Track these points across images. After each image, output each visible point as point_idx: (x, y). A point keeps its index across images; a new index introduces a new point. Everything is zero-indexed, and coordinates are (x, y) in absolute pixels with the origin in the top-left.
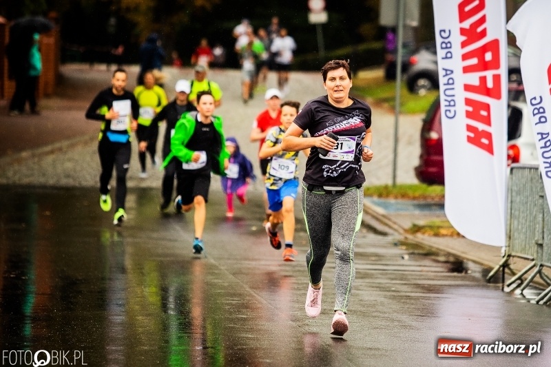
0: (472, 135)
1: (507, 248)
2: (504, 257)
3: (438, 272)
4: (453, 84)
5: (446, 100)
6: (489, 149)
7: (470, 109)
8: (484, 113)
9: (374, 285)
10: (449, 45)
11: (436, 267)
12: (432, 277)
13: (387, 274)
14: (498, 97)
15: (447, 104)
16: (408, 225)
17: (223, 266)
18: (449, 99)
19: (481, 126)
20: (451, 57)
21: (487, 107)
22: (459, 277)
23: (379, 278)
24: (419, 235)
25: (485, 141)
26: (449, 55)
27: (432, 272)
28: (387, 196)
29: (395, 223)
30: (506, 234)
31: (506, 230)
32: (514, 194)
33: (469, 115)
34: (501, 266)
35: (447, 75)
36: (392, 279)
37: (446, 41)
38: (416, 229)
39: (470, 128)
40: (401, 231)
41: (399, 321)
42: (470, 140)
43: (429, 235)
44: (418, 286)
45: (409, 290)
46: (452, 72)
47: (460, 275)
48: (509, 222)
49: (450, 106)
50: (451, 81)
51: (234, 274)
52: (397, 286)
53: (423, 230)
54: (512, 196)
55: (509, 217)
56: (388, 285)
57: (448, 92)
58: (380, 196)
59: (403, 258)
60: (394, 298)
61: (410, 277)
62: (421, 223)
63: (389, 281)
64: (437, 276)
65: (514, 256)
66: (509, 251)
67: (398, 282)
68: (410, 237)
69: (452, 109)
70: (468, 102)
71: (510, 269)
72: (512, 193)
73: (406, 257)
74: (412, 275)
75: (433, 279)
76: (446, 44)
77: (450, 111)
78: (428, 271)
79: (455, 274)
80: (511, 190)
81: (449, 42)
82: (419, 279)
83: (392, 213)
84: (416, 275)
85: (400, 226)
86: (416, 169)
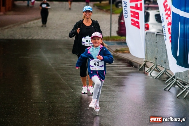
0: (133, 22)
2: (144, 62)
3: (123, 67)
5: (125, 12)
6: (138, 27)
7: (132, 14)
8: (137, 15)
11: (123, 65)
12: (121, 69)
14: (141, 10)
16: (114, 50)
19: (136, 20)
21: (138, 14)
24: (118, 53)
25: (137, 24)
27: (121, 67)
28: (108, 40)
29: (110, 49)
30: (145, 54)
32: (147, 41)
33: (132, 16)
34: (143, 65)
36: (108, 70)
38: (117, 51)
39: (132, 20)
40: (112, 52)
41: (109, 88)
42: (132, 24)
43: (121, 53)
44: (116, 72)
45: (113, 74)
46: (127, 3)
50: (126, 6)
53: (119, 51)
57: (125, 9)
58: (106, 40)
61: (114, 69)
62: (119, 49)
65: (147, 62)
66: (146, 60)
67: (110, 71)
68: (115, 53)
69: (126, 14)
70: (132, 12)
71: (146, 66)
77: (126, 15)
79: (129, 67)
82: (117, 70)
83: (110, 46)
84: (116, 68)
85: (112, 50)
86: (117, 32)
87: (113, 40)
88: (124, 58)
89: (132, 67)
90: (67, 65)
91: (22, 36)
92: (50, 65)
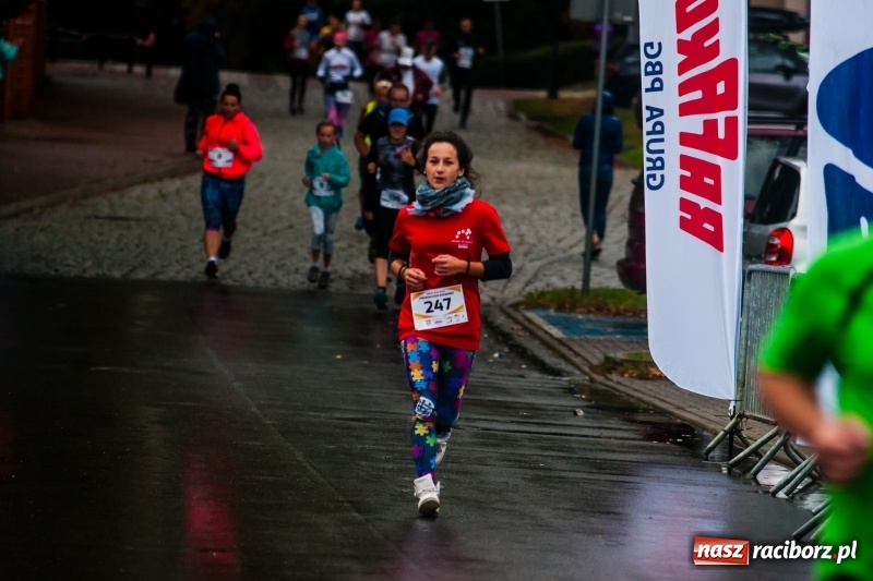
0: (688, 216)
1: (739, 403)
2: (732, 417)
3: (627, 439)
4: (662, 132)
5: (649, 160)
6: (716, 240)
7: (687, 174)
8: (709, 181)
9: (512, 458)
10: (657, 68)
11: (626, 430)
12: (614, 448)
13: (539, 439)
14: (732, 155)
15: (651, 164)
16: (596, 358)
18: (654, 156)
19: (704, 203)
20: (661, 89)
21: (715, 171)
22: (660, 448)
23: (524, 446)
24: (615, 377)
25: (708, 227)
26: (657, 85)
27: (616, 438)
28: (573, 309)
29: (577, 355)
30: (738, 380)
31: (738, 373)
32: (752, 314)
33: (684, 183)
34: (726, 432)
35: (652, 117)
36: (546, 449)
37: (654, 61)
38: (611, 365)
39: (685, 205)
40: (586, 369)
41: (533, 518)
42: (684, 224)
43: (631, 376)
44: (585, 461)
45: (568, 467)
46: (661, 112)
47: (662, 445)
48: (742, 361)
49: (655, 168)
50: (658, 128)
52: (549, 460)
53: (621, 369)
54: (748, 317)
55: (743, 353)
56: (535, 458)
57: (653, 146)
58: (560, 308)
59: (576, 414)
60: (537, 479)
61: (574, 445)
62: (620, 355)
63: (540, 452)
64: (622, 446)
65: (748, 417)
66: (741, 408)
67: (553, 453)
69: (658, 173)
70: (686, 162)
71: (741, 437)
72: (748, 312)
73: (581, 413)
74: (581, 442)
75: (614, 451)
76: (653, 66)
77: (654, 177)
78: (609, 438)
79: (655, 443)
80: (748, 307)
81: (659, 63)
82: (591, 450)
83: (576, 337)
84: (588, 443)
85: (585, 359)
86: (620, 264)
87: (600, 309)
88: (640, 400)
89: (675, 442)
90: (339, 415)
92: (254, 409)
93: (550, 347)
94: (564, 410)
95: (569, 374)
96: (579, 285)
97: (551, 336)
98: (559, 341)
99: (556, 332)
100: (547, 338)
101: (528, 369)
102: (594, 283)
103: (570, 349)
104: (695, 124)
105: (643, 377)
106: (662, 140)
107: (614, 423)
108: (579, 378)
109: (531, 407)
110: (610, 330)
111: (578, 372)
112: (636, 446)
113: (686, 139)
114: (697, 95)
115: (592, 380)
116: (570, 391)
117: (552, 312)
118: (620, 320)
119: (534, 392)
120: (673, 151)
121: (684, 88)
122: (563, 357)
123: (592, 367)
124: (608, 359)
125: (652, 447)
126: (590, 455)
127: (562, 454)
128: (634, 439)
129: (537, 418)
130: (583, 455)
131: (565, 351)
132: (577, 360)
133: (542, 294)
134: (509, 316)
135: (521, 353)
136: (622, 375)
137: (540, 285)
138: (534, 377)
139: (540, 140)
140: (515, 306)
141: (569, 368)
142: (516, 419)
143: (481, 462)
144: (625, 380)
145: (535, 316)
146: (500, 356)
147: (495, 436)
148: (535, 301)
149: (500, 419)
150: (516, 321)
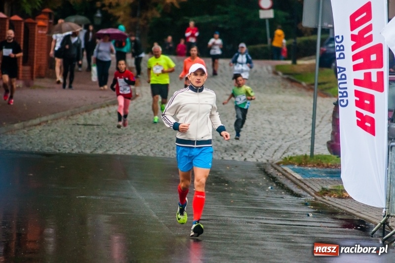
0: (360, 120)
1: (387, 209)
2: (384, 216)
3: (334, 227)
4: (345, 79)
5: (340, 92)
6: (372, 131)
7: (359, 99)
8: (368, 102)
9: (279, 237)
10: (342, 48)
11: (333, 223)
12: (327, 232)
13: (291, 228)
14: (381, 90)
15: (341, 95)
16: (318, 188)
17: (162, 220)
18: (342, 91)
19: (365, 113)
20: (344, 58)
21: (371, 98)
22: (350, 231)
24: (327, 197)
25: (368, 124)
26: (342, 56)
27: (328, 227)
28: (306, 165)
29: (309, 187)
30: (386, 198)
31: (386, 195)
32: (393, 167)
33: (357, 104)
34: (382, 224)
35: (341, 72)
36: (295, 233)
37: (340, 44)
38: (325, 192)
39: (359, 114)
40: (313, 194)
42: (358, 123)
43: (334, 197)
45: (306, 241)
46: (344, 69)
47: (350, 230)
49: (343, 96)
50: (343, 77)
51: (169, 227)
52: (297, 238)
53: (330, 193)
54: (391, 168)
56: (289, 237)
57: (342, 86)
58: (300, 165)
59: (308, 215)
60: (291, 247)
61: (309, 231)
62: (329, 187)
63: (292, 234)
64: (332, 231)
65: (392, 216)
66: (388, 212)
67: (298, 235)
68: (319, 198)
69: (345, 99)
70: (357, 93)
71: (389, 226)
72: (391, 165)
73: (311, 215)
74: (312, 229)
75: (327, 233)
76: (340, 47)
77: (343, 101)
78: (325, 227)
79: (347, 229)
80: (391, 163)
81: (342, 46)
82: (316, 233)
83: (308, 179)
84: (315, 229)
85: (312, 189)
86: (328, 143)
87: (319, 165)
88: (339, 208)
89: (357, 229)
91: (79, 147)
92: (155, 216)
93: (295, 184)
94: (302, 214)
95: (305, 196)
96: (309, 154)
97: (296, 178)
98: (300, 180)
99: (298, 176)
100: (294, 179)
101: (285, 194)
102: (316, 152)
103: (305, 184)
104: (360, 75)
105: (340, 197)
106: (346, 83)
107: (327, 219)
108: (310, 198)
109: (288, 213)
110: (324, 175)
111: (309, 195)
112: (338, 231)
113: (357, 82)
114: (361, 61)
115: (316, 199)
116: (306, 204)
117: (296, 167)
118: (328, 170)
119: (288, 205)
120: (351, 88)
121: (355, 58)
122: (302, 188)
123: (316, 193)
124: (323, 189)
125: (346, 231)
126: (316, 235)
127: (303, 235)
128: (337, 227)
129: (290, 218)
130: (313, 235)
131: (303, 185)
132: (309, 190)
133: (291, 158)
134: (275, 169)
135: (282, 186)
136: (330, 197)
137: (290, 154)
138: (289, 198)
139: (289, 85)
140: (278, 164)
141: (305, 193)
142: (279, 219)
143: (263, 239)
144: (332, 199)
145: (287, 168)
146: (271, 188)
147: (270, 227)
148: (288, 162)
149: (272, 218)
150: (279, 171)
